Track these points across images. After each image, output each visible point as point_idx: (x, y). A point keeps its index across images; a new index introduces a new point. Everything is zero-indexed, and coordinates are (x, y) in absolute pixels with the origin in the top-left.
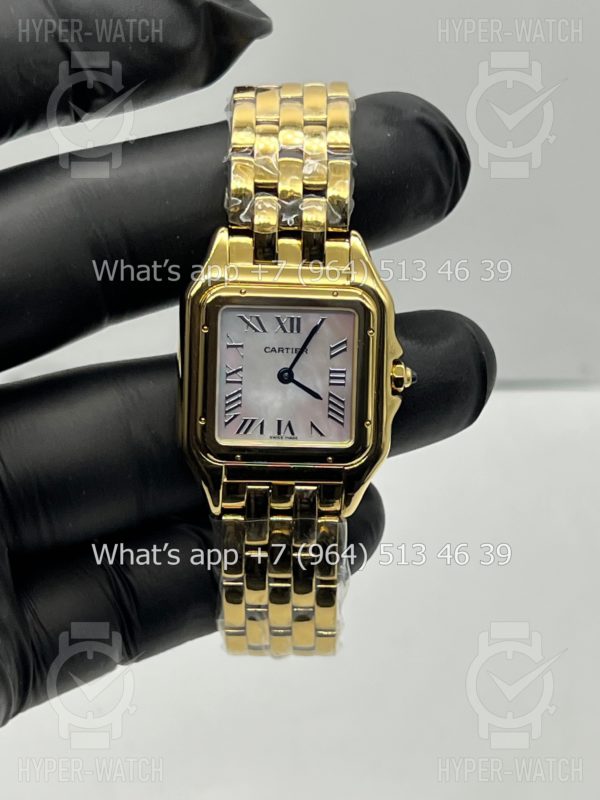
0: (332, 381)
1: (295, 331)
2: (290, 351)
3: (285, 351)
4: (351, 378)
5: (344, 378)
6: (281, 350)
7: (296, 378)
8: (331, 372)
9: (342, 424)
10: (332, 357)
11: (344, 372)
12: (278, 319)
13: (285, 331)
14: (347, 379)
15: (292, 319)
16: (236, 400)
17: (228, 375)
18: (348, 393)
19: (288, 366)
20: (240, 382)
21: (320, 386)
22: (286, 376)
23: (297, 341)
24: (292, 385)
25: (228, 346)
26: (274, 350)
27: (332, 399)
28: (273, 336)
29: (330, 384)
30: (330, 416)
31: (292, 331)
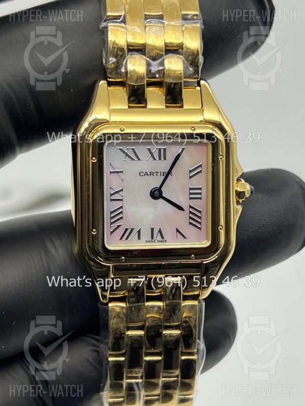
0: (192, 196)
1: (162, 159)
2: (159, 174)
3: (155, 174)
4: (206, 193)
5: (200, 194)
6: (152, 174)
7: (164, 195)
8: (191, 189)
9: (200, 229)
10: (191, 177)
11: (200, 189)
12: (149, 150)
13: (155, 159)
14: (202, 194)
15: (160, 149)
16: (118, 214)
17: (112, 195)
18: (204, 205)
19: (158, 186)
20: (121, 200)
21: (182, 201)
22: (156, 194)
23: (164, 166)
24: (161, 200)
25: (111, 172)
26: (146, 174)
27: (191, 210)
28: (146, 163)
29: (190, 198)
30: (190, 223)
31: (160, 159)
